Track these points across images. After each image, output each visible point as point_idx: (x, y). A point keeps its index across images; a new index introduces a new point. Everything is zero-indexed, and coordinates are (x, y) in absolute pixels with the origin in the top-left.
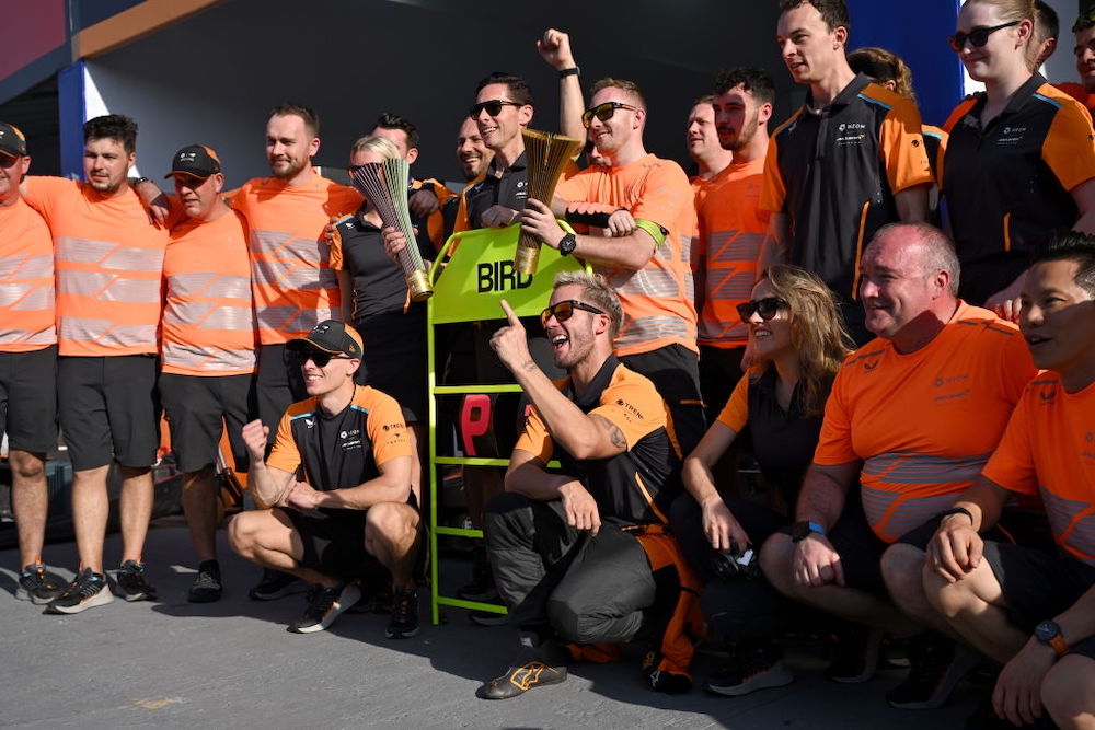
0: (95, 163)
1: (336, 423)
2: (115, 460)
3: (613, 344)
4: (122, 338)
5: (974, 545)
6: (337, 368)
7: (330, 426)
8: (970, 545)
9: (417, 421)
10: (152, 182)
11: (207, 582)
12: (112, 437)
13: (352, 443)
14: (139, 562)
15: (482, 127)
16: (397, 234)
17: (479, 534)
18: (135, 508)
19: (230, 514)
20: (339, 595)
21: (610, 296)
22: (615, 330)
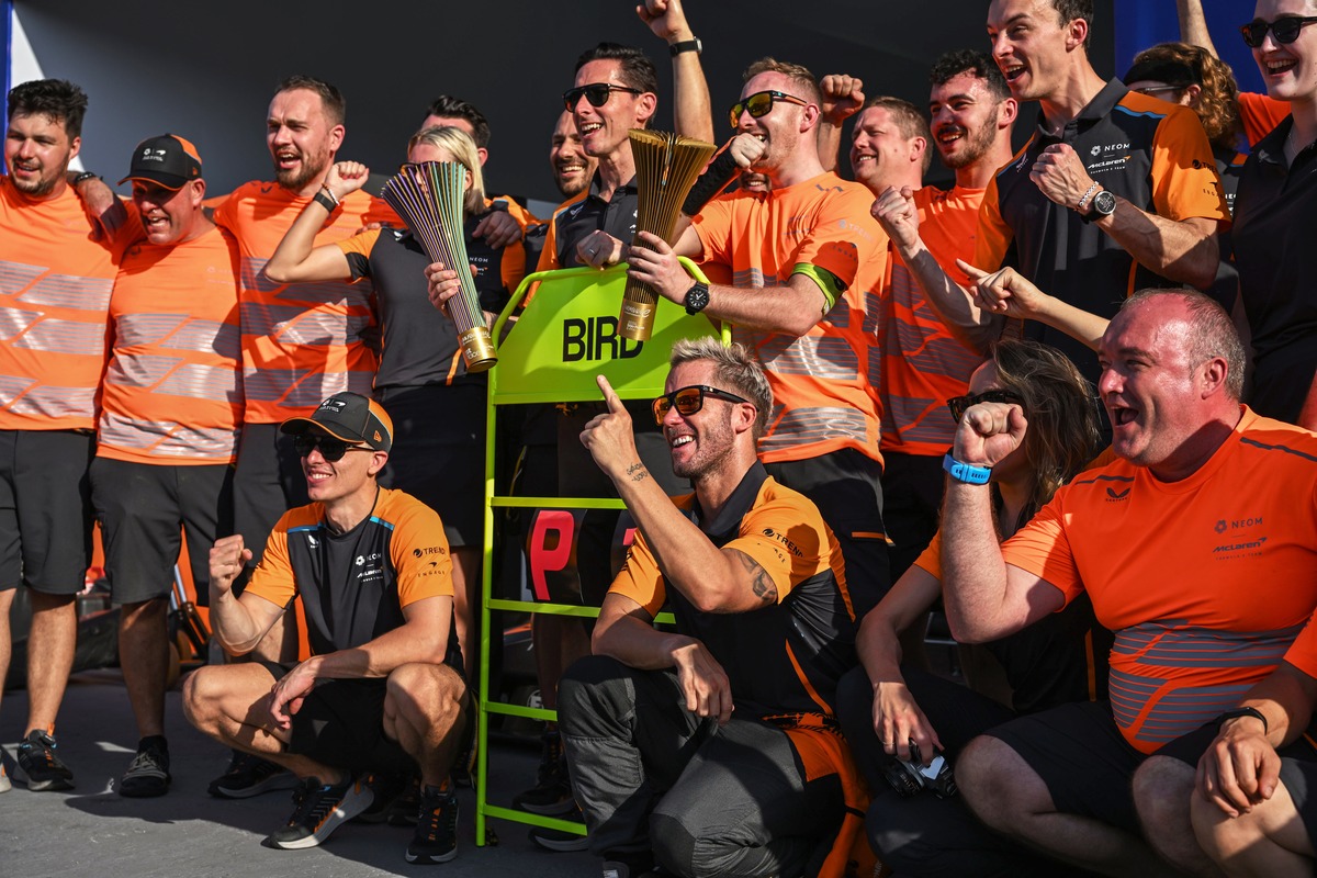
0: (22, 148)
1: (349, 543)
2: (25, 582)
3: (758, 446)
4: (46, 405)
5: (1267, 764)
6: (354, 464)
7: (341, 548)
8: (1262, 763)
9: (466, 547)
10: (101, 179)
11: (146, 767)
12: (22, 547)
13: (370, 573)
14: (50, 733)
15: (580, 121)
16: (446, 274)
17: (551, 715)
18: (49, 654)
19: (186, 670)
20: (342, 796)
21: (754, 375)
22: (761, 427)
